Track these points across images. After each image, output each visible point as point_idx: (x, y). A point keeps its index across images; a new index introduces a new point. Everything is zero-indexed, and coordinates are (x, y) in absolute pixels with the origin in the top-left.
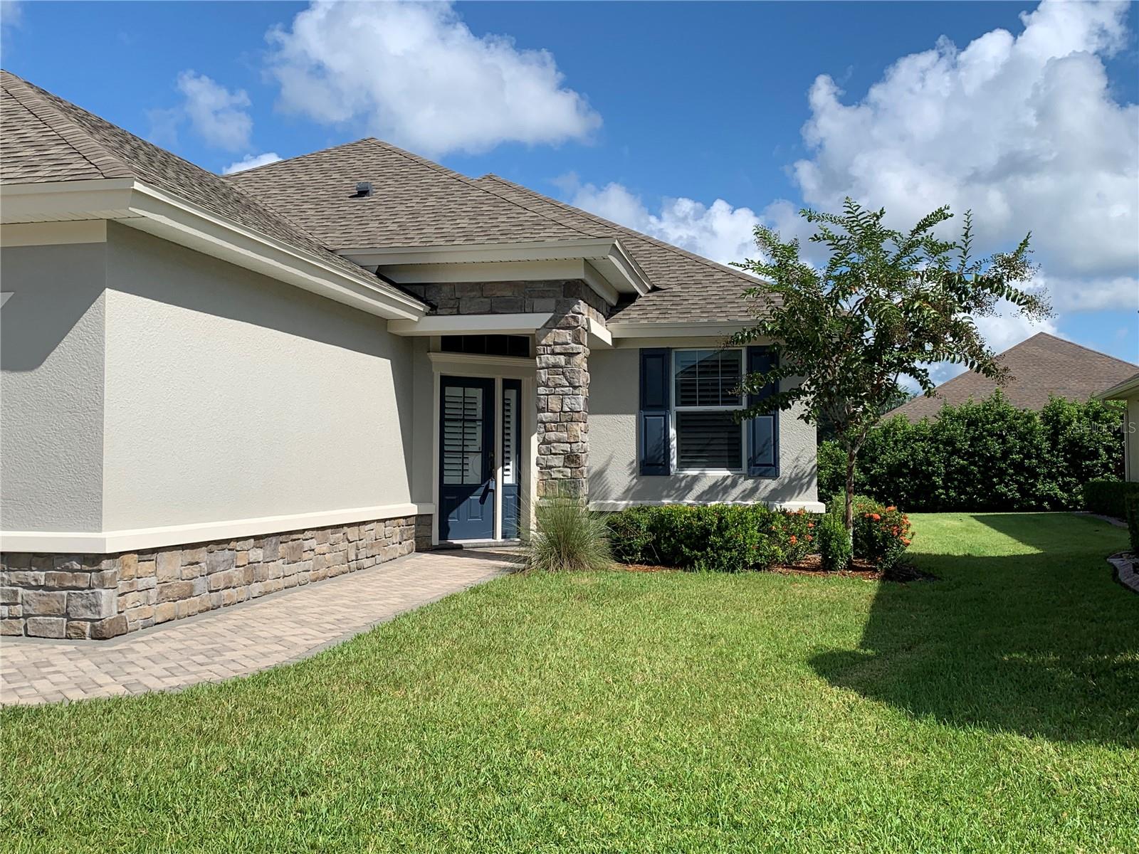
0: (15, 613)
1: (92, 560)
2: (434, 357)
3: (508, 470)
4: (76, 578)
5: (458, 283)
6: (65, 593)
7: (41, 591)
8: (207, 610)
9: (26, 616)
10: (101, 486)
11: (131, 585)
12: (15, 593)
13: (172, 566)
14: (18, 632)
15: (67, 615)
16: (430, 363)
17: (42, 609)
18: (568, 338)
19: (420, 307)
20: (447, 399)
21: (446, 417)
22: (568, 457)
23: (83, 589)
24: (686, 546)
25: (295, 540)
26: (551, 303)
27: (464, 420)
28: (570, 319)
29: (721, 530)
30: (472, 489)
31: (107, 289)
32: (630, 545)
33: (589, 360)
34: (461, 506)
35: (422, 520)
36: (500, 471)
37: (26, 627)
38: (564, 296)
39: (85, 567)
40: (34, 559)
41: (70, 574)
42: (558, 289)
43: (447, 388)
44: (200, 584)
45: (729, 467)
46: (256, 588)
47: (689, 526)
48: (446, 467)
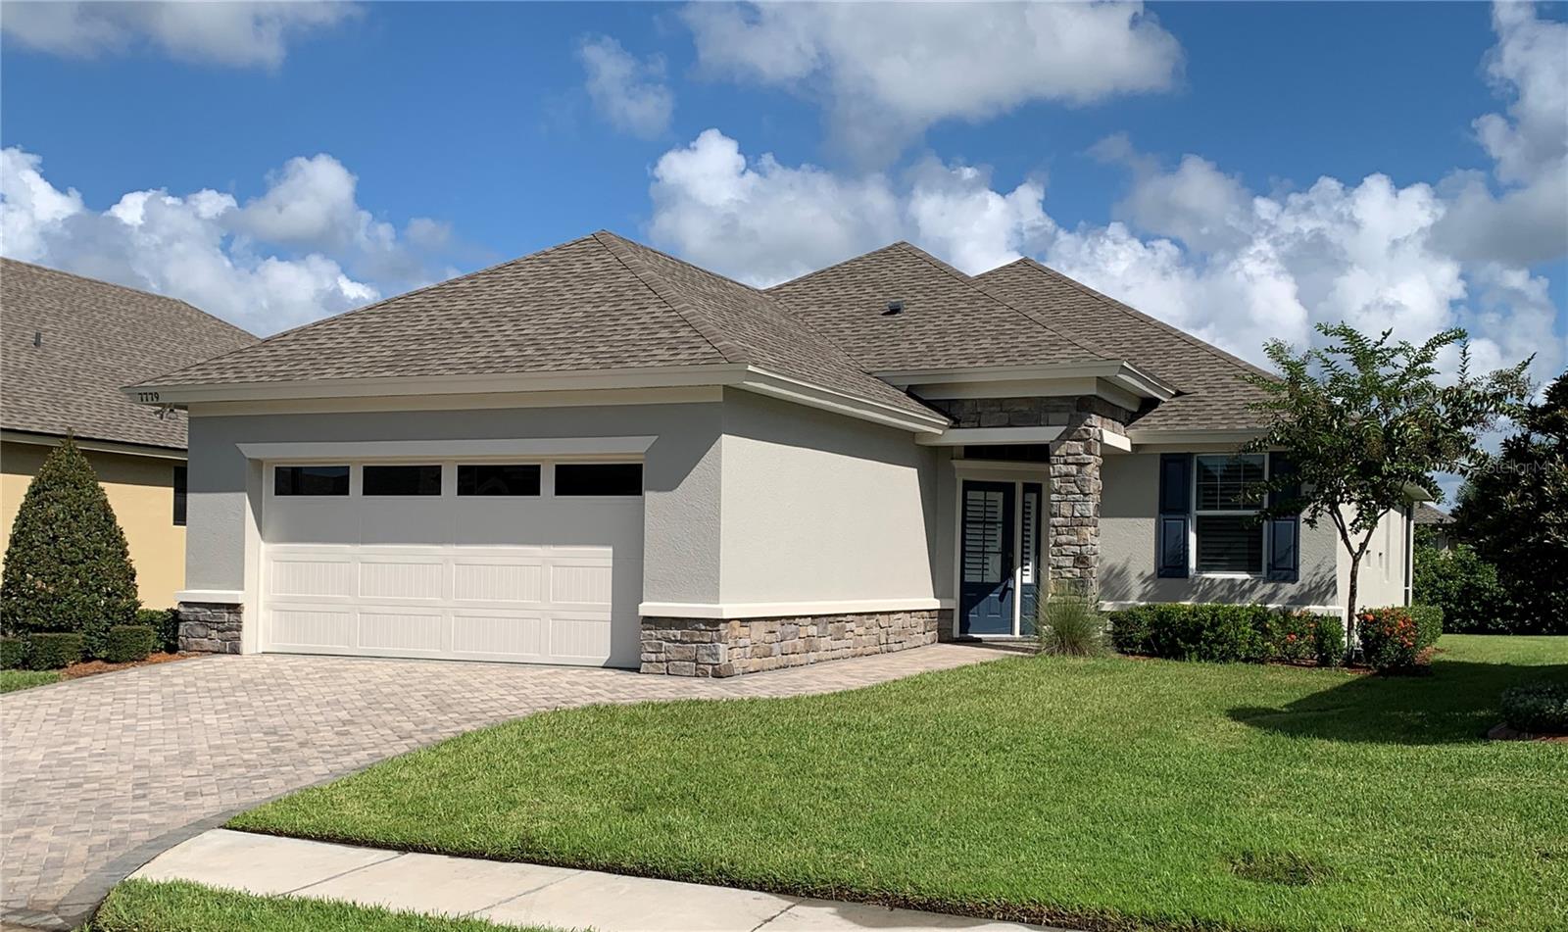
0: (660, 658)
1: (714, 623)
2: (956, 463)
3: (1027, 570)
4: (702, 636)
5: (979, 399)
6: (694, 645)
7: (677, 644)
8: (781, 667)
9: (667, 661)
10: (718, 572)
11: (736, 642)
12: (661, 645)
13: (759, 631)
14: (662, 672)
15: (696, 661)
16: (953, 470)
17: (679, 656)
18: (1080, 448)
19: (944, 421)
20: (969, 502)
21: (968, 519)
22: (1078, 558)
23: (706, 643)
24: (1182, 640)
25: (838, 622)
26: (1066, 417)
27: (985, 523)
28: (1082, 432)
29: (1214, 625)
30: (992, 587)
31: (723, 435)
32: (1131, 638)
33: (1101, 468)
34: (981, 604)
35: (943, 614)
36: (1018, 571)
37: (667, 668)
38: (1078, 410)
39: (708, 628)
40: (673, 622)
41: (698, 633)
42: (1071, 404)
43: (969, 493)
44: (776, 647)
45: (1249, 571)
46: (813, 656)
47: (1185, 622)
48: (967, 566)
